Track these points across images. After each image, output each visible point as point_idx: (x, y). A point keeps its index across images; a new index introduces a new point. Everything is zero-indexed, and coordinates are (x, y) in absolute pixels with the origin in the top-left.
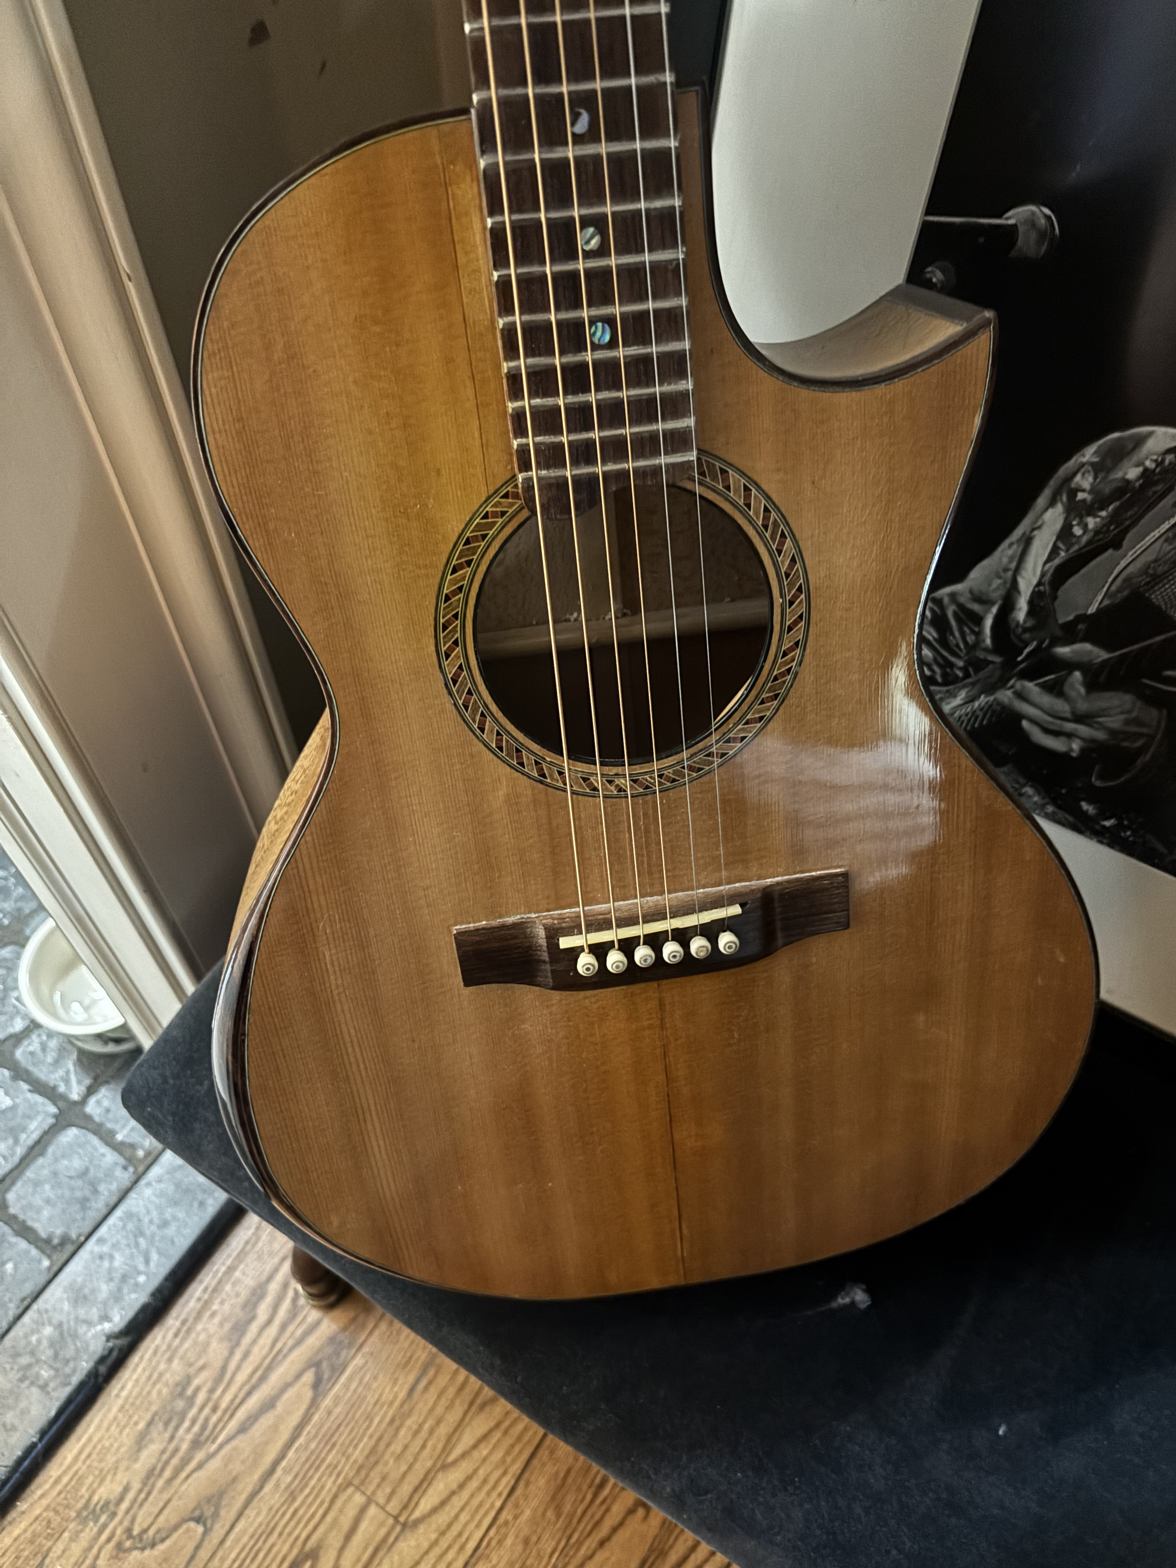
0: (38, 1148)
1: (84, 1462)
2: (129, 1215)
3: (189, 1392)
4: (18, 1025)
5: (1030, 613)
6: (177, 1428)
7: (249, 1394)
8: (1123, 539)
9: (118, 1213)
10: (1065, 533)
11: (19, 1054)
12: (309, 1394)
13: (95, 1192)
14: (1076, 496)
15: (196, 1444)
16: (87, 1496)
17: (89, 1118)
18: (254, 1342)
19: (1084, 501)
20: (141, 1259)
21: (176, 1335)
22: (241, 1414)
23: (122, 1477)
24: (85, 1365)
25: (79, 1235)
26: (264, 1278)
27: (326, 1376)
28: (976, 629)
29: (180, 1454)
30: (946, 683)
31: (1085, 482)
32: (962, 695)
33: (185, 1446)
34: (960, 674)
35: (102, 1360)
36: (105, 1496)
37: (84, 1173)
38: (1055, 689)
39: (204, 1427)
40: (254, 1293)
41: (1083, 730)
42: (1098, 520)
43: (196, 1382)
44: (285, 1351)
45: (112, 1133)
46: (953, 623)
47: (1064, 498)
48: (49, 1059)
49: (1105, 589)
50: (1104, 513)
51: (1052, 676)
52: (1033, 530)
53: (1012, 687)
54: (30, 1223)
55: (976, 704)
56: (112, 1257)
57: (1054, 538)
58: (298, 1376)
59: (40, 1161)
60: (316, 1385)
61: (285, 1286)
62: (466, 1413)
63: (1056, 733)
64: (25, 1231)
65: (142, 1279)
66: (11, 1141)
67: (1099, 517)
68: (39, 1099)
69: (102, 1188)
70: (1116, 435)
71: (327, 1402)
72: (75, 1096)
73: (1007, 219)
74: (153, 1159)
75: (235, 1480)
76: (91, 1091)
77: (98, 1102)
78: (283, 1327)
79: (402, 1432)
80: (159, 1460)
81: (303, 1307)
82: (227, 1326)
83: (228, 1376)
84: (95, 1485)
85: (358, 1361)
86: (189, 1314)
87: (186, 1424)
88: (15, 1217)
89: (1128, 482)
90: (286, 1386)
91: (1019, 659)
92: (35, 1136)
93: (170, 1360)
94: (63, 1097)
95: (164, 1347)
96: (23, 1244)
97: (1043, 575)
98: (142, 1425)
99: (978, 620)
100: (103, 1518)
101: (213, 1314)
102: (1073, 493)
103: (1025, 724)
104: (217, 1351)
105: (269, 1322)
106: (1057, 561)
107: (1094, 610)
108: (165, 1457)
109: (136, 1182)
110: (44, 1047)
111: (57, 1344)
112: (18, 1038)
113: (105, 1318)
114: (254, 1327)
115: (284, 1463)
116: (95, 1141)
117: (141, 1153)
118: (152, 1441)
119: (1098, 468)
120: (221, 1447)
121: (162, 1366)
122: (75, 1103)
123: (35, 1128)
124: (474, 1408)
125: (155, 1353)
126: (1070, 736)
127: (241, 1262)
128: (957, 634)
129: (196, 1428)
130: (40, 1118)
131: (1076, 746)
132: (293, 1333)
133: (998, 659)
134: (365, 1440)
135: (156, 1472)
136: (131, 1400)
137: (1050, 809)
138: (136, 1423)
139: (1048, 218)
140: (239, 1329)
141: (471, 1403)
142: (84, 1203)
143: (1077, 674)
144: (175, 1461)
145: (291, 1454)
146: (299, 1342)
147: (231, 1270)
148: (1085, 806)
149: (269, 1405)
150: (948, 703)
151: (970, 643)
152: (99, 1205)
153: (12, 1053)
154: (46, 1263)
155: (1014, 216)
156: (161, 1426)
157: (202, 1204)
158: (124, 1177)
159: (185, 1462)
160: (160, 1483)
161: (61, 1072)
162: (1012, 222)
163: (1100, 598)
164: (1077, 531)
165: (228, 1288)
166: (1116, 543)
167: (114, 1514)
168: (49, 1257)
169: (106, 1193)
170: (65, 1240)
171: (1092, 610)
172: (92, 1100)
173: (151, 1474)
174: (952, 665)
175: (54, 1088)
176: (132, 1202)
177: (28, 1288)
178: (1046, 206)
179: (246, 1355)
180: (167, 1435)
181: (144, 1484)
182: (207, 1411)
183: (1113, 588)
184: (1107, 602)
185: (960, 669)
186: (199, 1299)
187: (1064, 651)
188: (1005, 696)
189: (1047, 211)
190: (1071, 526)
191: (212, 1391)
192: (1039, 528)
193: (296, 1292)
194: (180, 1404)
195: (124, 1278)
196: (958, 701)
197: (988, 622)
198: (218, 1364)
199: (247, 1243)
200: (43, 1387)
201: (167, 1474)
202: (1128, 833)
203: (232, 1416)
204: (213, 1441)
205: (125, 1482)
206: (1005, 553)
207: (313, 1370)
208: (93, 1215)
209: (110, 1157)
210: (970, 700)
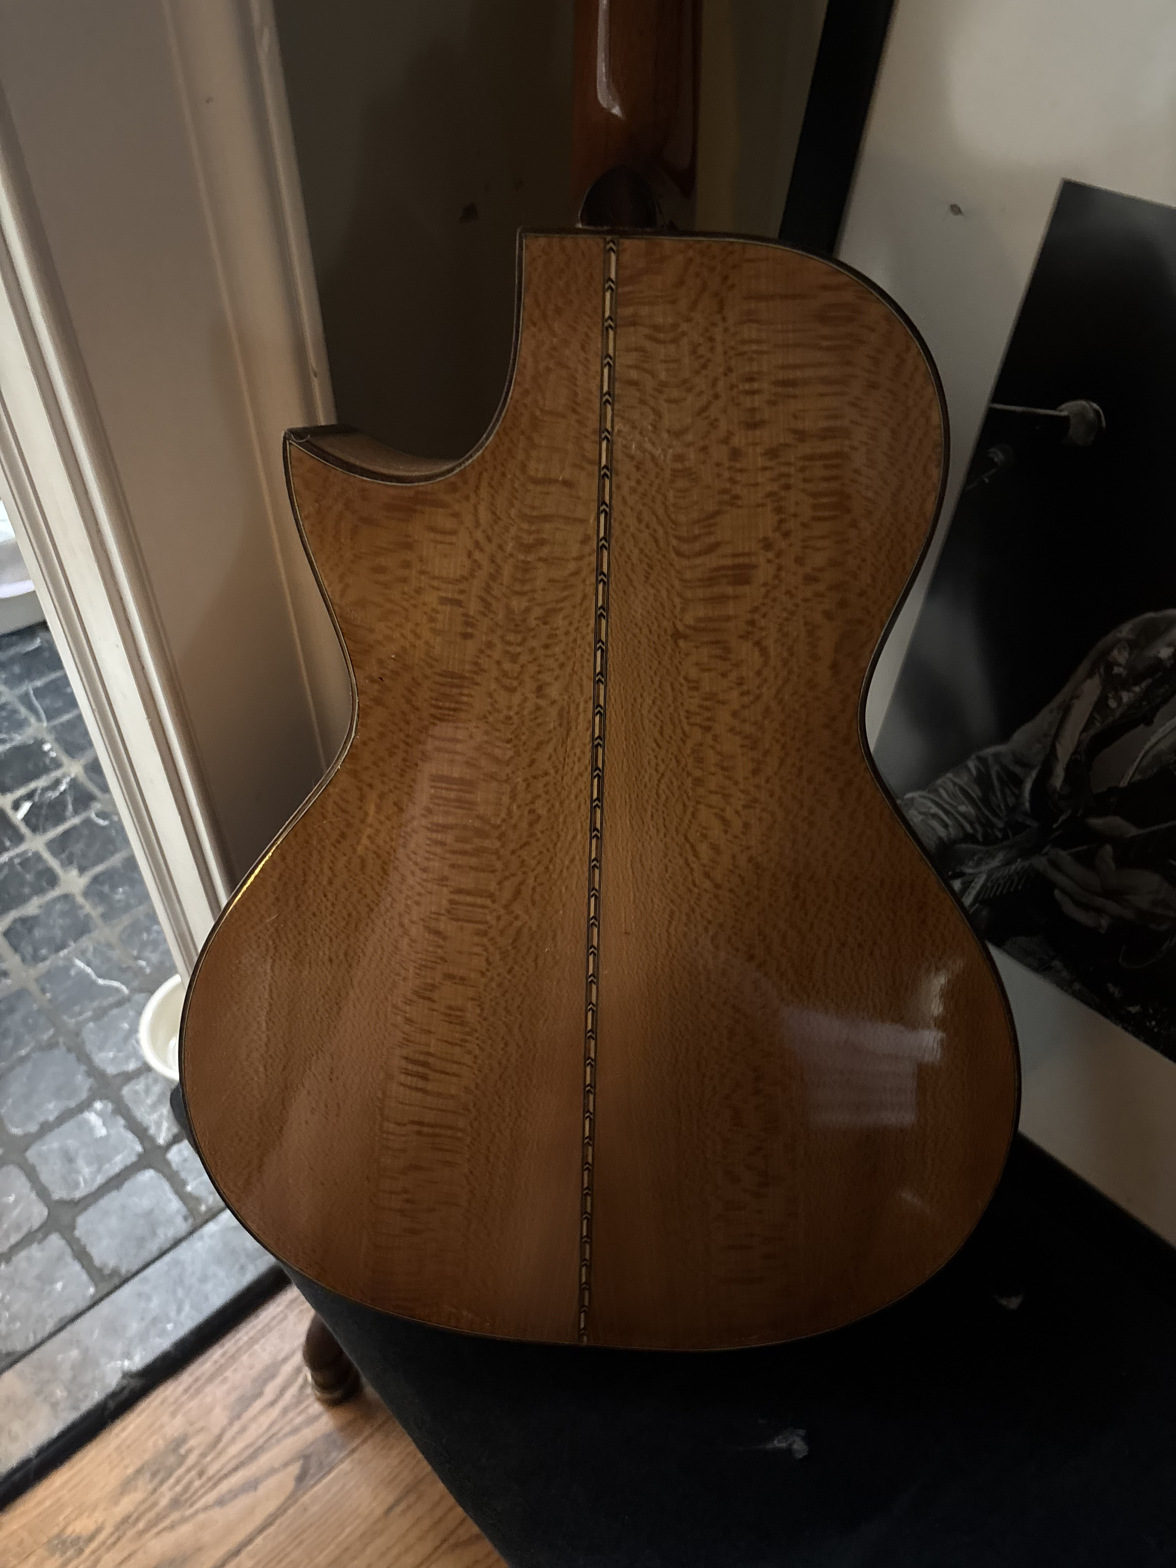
0: (116, 1182)
1: (70, 1490)
2: (177, 1263)
3: (182, 1451)
4: (132, 1066)
5: (1065, 781)
6: (162, 1482)
7: (236, 1469)
8: (1154, 715)
9: (167, 1258)
10: (1101, 705)
11: (126, 1091)
12: (291, 1485)
13: (154, 1234)
14: (1112, 669)
15: (175, 1503)
16: (62, 1525)
17: (168, 1164)
18: (254, 1418)
19: (1120, 675)
20: (174, 1307)
21: (186, 1391)
22: (225, 1487)
23: (99, 1516)
24: (96, 1396)
25: (128, 1271)
26: (280, 1358)
27: (312, 1471)
28: (1017, 792)
29: (157, 1509)
30: (985, 843)
31: (1121, 656)
32: (1000, 857)
33: (164, 1502)
34: (999, 835)
35: (113, 1395)
36: (78, 1530)
37: (149, 1214)
38: (1087, 860)
39: (186, 1489)
40: (266, 1369)
41: (1112, 906)
42: (1131, 695)
43: (192, 1442)
44: (280, 1435)
45: (184, 1183)
46: (996, 783)
47: (1102, 670)
48: (149, 1101)
49: (1136, 764)
50: (1137, 689)
51: (1085, 847)
52: (1072, 698)
53: (1046, 854)
54: (88, 1249)
55: (1013, 867)
56: (149, 1298)
57: (1090, 708)
58: (286, 1465)
59: (114, 1194)
60: (301, 1478)
61: (298, 1370)
62: (436, 1549)
63: (1086, 907)
64: (82, 1256)
65: (170, 1326)
66: (95, 1168)
67: (1133, 692)
68: (130, 1136)
69: (161, 1232)
70: (1151, 615)
71: (306, 1499)
72: (161, 1141)
73: (1061, 411)
74: (212, 1215)
75: (200, 1549)
76: (176, 1140)
77: (180, 1151)
78: (285, 1411)
79: (369, 1550)
80: (136, 1509)
81: (308, 1396)
82: (234, 1396)
83: (221, 1446)
84: (73, 1516)
85: (346, 1466)
86: (203, 1374)
87: (172, 1481)
88: (78, 1240)
89: (1160, 661)
90: (272, 1471)
91: (1055, 826)
92: (117, 1169)
93: (174, 1414)
94: (152, 1140)
95: (171, 1400)
96: (77, 1267)
97: (1078, 745)
98: (130, 1471)
99: (1019, 782)
100: (70, 1553)
101: (225, 1380)
102: (1110, 666)
103: (1057, 892)
104: (219, 1417)
105: (273, 1403)
106: (1092, 732)
107: (1126, 784)
108: (142, 1508)
109: (191, 1233)
110: (147, 1090)
111: (79, 1368)
112: (128, 1077)
113: (128, 1355)
114: (259, 1404)
115: (250, 1548)
116: (166, 1186)
117: (203, 1208)
118: (135, 1490)
119: (1133, 645)
120: (196, 1513)
121: (165, 1418)
122: (159, 1147)
123: (118, 1162)
124: (445, 1546)
125: (162, 1403)
126: (1099, 911)
127: (263, 1336)
128: (999, 794)
129: (178, 1488)
130: (125, 1152)
131: (1104, 922)
132: (292, 1420)
133: (1035, 824)
134: (332, 1547)
135: (130, 1521)
136: (128, 1442)
137: (1077, 986)
138: (126, 1467)
139: (1096, 412)
140: (245, 1402)
141: (444, 1540)
142: (141, 1241)
143: (1108, 848)
144: (151, 1515)
145: (259, 1540)
146: (296, 1430)
147: (253, 1341)
148: (1111, 988)
149: (252, 1485)
150: (987, 864)
151: (1011, 805)
152: (153, 1247)
153: (120, 1088)
154: (92, 1290)
155: (1066, 409)
156: (147, 1475)
157: (243, 1268)
158: (182, 1227)
159: (160, 1518)
160: (131, 1533)
161: (155, 1116)
162: (1065, 413)
163: (1131, 772)
164: (1113, 704)
165: (245, 1358)
166: (1148, 720)
167: (81, 1551)
168: (96, 1286)
169: (162, 1236)
170: (115, 1272)
171: (1124, 783)
172: (175, 1149)
173: (126, 1521)
174: (992, 825)
175: (146, 1130)
176: (183, 1252)
177: (70, 1310)
178: (1094, 401)
179: (243, 1430)
180: (150, 1487)
181: (117, 1528)
182: (193, 1473)
183: (1144, 763)
184: (1138, 777)
185: (1000, 830)
186: (216, 1362)
187: (1096, 822)
188: (1040, 862)
189: (1095, 406)
190: (1107, 698)
191: (203, 1455)
192: (1078, 697)
193: (306, 1380)
194: (172, 1460)
195: (155, 1321)
196: (996, 863)
197: (1028, 786)
198: (216, 1431)
199: (274, 1318)
200: (54, 1406)
201: (141, 1525)
202: (1153, 1023)
203: (215, 1485)
204: (191, 1506)
205: (100, 1520)
206: (1045, 718)
207: (301, 1462)
208: (146, 1256)
209: (175, 1205)
210: (1008, 863)
